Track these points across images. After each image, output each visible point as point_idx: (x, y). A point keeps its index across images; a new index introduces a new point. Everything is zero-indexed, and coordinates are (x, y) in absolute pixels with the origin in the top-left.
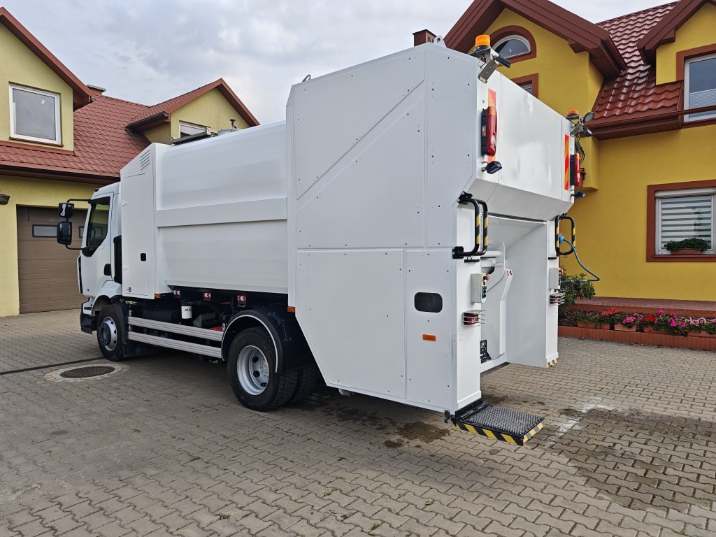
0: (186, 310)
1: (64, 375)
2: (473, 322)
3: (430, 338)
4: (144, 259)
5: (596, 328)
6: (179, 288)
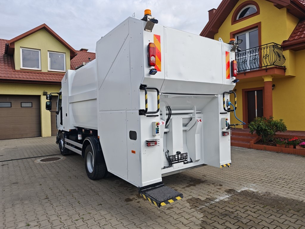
1: (42, 161)
2: (151, 145)
3: (133, 152)
4: (67, 116)
5: (286, 147)
6: (77, 127)
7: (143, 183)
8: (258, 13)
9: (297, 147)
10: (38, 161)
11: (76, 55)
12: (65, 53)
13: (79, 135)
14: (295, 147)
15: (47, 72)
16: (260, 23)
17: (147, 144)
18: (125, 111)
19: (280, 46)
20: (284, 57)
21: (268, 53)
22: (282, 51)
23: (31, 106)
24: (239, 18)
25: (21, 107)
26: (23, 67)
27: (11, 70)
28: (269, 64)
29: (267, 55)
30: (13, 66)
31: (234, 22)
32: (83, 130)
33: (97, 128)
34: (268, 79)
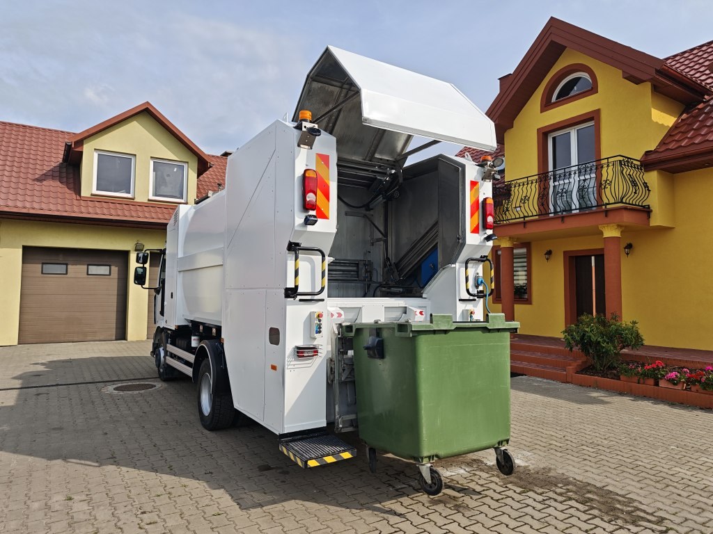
0: (195, 339)
1: (115, 389)
2: (305, 355)
3: (274, 368)
4: (172, 297)
5: (638, 383)
6: (192, 321)
7: (285, 426)
8: (593, 90)
9: (662, 384)
10: (110, 389)
11: (211, 167)
12: (188, 163)
13: (193, 338)
14: (657, 384)
15: (146, 201)
16: (598, 112)
17: (298, 352)
18: (265, 290)
19: (639, 163)
20: (648, 187)
21: (610, 178)
22: (642, 174)
23: (108, 273)
24: (557, 98)
25: (88, 274)
26: (97, 190)
27: (74, 196)
28: (612, 201)
29: (608, 182)
30: (77, 188)
31: (546, 106)
32: (201, 328)
33: (221, 322)
34: (610, 232)
